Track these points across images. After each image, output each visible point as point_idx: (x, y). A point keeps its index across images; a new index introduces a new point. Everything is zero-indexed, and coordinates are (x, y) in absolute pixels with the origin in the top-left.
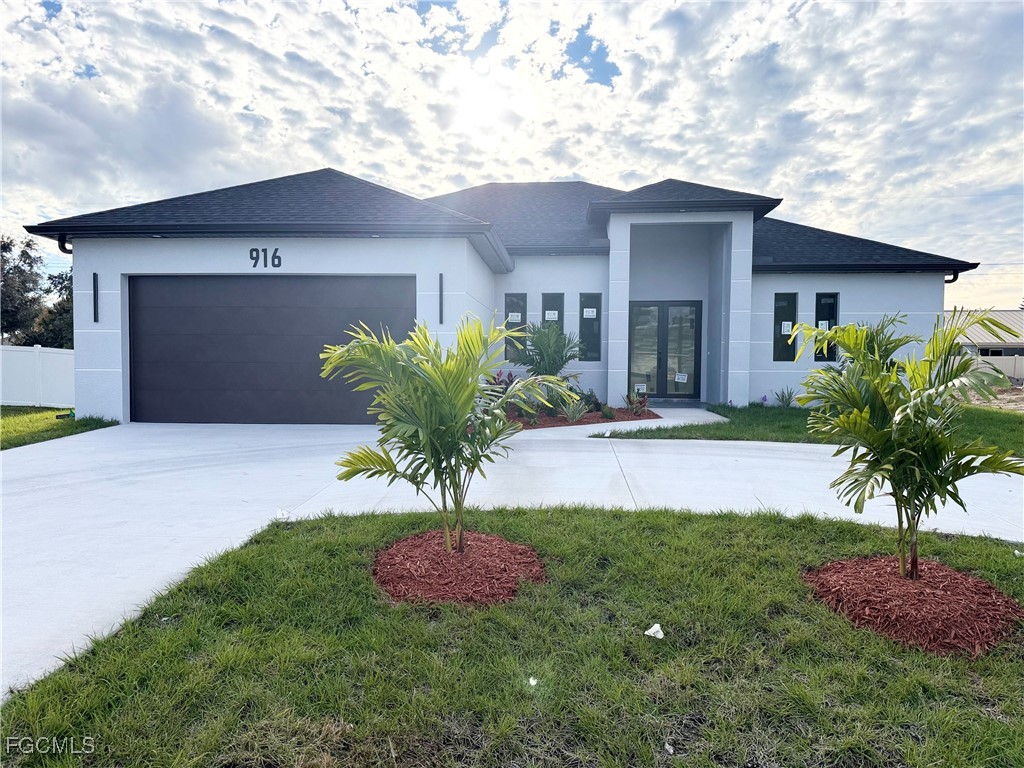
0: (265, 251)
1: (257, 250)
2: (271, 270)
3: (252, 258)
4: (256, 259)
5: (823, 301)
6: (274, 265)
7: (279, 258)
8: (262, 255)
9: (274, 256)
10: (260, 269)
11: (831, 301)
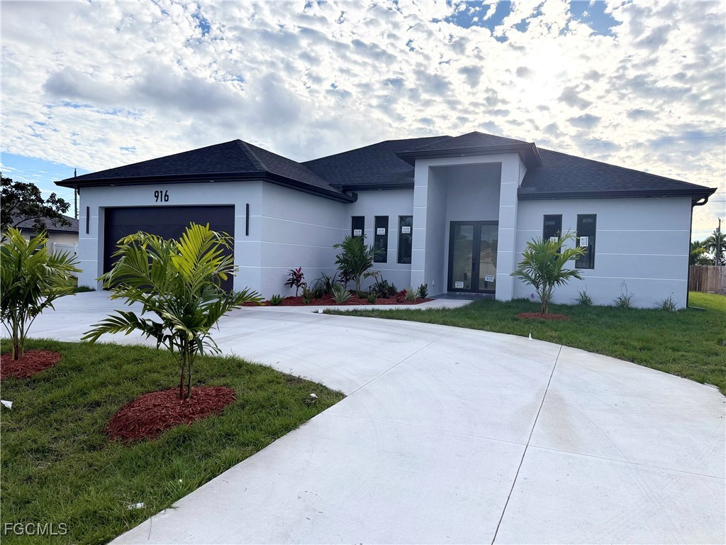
0: (161, 192)
1: (158, 192)
2: (164, 203)
3: (156, 196)
4: (157, 197)
5: (584, 221)
6: (165, 201)
7: (168, 196)
8: (160, 194)
9: (166, 195)
10: (159, 203)
11: (590, 221)
